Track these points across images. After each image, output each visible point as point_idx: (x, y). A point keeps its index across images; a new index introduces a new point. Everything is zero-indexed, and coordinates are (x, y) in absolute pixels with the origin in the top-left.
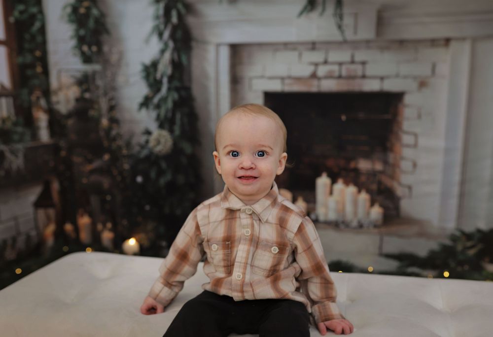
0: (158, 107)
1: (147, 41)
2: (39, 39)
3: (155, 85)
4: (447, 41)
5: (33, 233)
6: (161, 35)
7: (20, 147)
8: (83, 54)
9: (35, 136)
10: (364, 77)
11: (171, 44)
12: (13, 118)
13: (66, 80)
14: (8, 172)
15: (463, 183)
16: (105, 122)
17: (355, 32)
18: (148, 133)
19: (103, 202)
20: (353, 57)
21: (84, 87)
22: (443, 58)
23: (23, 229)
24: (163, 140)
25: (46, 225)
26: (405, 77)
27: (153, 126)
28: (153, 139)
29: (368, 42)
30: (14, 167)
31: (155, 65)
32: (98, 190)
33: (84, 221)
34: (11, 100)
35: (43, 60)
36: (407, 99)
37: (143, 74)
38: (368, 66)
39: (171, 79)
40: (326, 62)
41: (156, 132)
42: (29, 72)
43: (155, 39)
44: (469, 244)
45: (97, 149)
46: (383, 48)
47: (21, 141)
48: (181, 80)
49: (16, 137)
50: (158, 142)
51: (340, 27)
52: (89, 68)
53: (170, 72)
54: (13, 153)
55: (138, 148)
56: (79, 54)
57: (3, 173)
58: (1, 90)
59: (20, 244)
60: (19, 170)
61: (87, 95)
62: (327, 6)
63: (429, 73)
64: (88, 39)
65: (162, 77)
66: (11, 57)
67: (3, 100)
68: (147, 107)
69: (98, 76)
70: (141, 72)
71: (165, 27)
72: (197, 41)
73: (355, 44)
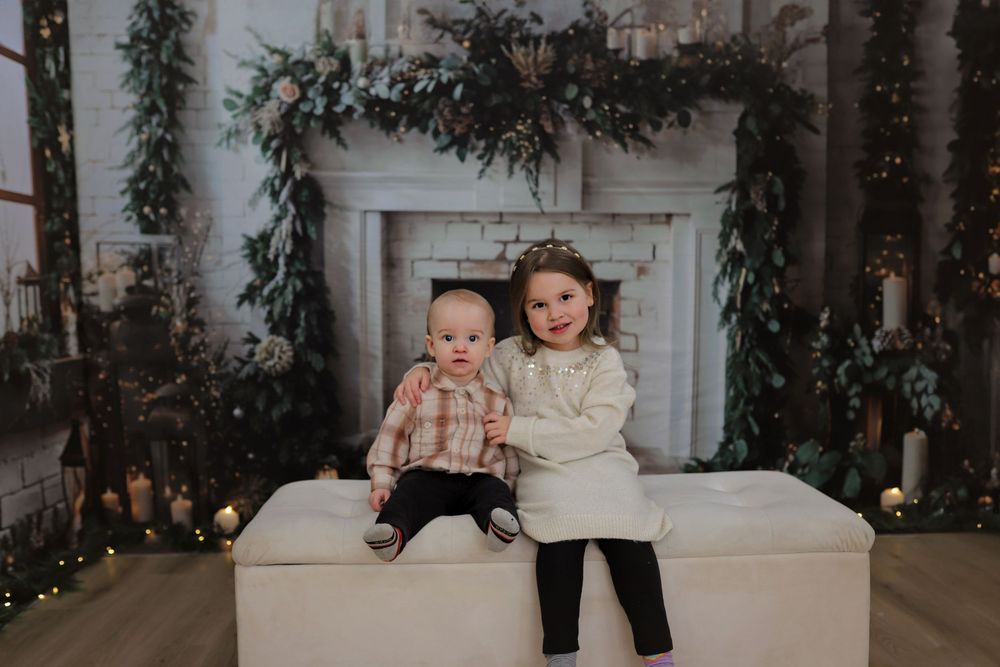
0: (270, 300)
1: (253, 202)
2: (68, 194)
3: (265, 268)
4: (669, 216)
5: (61, 506)
6: (275, 195)
7: (46, 364)
8: (142, 217)
9: (63, 348)
11: (292, 209)
12: (40, 317)
13: (110, 257)
14: (33, 404)
15: (696, 396)
16: (179, 324)
17: (555, 204)
18: (254, 340)
19: (175, 451)
20: (553, 233)
21: (145, 268)
22: (665, 237)
23: (50, 499)
24: (277, 351)
25: (76, 496)
26: (621, 261)
27: (262, 331)
28: (260, 350)
29: (572, 214)
30: (40, 396)
31: (265, 238)
32: (168, 433)
33: (139, 484)
34: (38, 288)
35: (73, 226)
36: (624, 290)
37: (246, 252)
39: (291, 259)
40: (517, 240)
41: (266, 339)
42: (57, 245)
43: (266, 199)
45: (165, 368)
46: (591, 225)
47: (46, 356)
48: (307, 260)
49: (43, 349)
50: (271, 355)
51: (535, 194)
52: (153, 240)
53: (288, 250)
54: (39, 374)
55: (236, 364)
56: (135, 217)
57: (28, 406)
58: (28, 275)
59: (47, 524)
60: (45, 401)
61: (149, 283)
62: (517, 167)
63: (650, 258)
64: (152, 196)
65: (277, 257)
66: (39, 222)
67: (31, 289)
68: (252, 302)
69: (168, 254)
70: (243, 248)
71: (283, 184)
72: (331, 205)
73: (556, 218)
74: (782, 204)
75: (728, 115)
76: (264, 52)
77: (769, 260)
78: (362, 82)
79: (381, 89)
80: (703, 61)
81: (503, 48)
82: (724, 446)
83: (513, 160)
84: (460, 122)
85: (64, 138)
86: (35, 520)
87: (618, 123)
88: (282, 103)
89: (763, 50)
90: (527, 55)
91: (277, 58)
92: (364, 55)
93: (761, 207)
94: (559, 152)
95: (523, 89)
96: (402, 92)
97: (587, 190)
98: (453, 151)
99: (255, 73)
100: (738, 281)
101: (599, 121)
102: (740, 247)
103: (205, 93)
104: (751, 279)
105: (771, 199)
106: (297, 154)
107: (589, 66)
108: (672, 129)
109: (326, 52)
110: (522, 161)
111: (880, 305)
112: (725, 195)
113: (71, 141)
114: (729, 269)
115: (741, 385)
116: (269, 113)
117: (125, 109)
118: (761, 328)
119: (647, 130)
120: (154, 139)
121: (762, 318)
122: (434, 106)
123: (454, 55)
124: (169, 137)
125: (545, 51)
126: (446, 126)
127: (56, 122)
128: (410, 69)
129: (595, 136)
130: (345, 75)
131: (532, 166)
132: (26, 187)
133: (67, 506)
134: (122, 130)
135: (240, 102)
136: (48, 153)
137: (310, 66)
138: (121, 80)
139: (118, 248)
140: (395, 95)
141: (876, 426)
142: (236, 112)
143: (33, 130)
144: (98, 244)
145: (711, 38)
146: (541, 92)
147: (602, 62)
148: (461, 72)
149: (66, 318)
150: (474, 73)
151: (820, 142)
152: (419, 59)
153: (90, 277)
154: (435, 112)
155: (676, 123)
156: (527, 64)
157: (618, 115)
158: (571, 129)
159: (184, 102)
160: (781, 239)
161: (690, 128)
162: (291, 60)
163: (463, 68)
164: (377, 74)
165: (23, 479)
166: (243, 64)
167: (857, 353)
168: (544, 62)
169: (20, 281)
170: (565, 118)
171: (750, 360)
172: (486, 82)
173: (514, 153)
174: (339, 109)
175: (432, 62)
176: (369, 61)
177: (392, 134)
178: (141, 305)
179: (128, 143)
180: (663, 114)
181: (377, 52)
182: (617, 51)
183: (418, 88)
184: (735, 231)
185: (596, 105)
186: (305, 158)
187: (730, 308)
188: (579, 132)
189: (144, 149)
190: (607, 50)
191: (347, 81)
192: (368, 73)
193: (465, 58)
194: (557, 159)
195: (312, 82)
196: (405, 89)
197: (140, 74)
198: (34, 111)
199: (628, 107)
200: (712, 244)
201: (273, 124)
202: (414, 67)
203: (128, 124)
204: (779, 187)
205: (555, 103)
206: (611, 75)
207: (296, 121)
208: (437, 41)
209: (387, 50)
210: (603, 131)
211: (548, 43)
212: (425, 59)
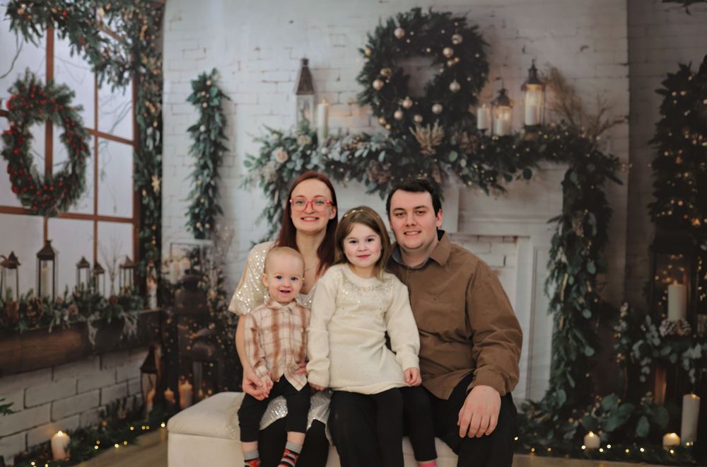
1: (258, 222)
2: (156, 215)
4: (515, 238)
5: (139, 396)
6: (270, 218)
7: (135, 313)
8: (196, 229)
9: (146, 304)
12: (133, 287)
13: (178, 252)
14: (125, 337)
16: (212, 293)
19: (206, 369)
21: (196, 259)
22: (512, 252)
23: (132, 392)
25: (149, 391)
30: (130, 332)
32: (201, 357)
33: (185, 387)
34: (132, 271)
35: (158, 234)
42: (147, 245)
43: (265, 221)
44: (537, 413)
45: (203, 320)
47: (136, 309)
49: (133, 305)
52: (201, 243)
54: (130, 319)
56: (192, 229)
57: (121, 337)
58: (126, 263)
59: (129, 405)
60: (133, 335)
61: (197, 268)
63: (502, 265)
64: (202, 217)
66: (135, 233)
67: (128, 271)
69: (208, 251)
71: (276, 211)
74: (595, 232)
75: (557, 172)
76: (268, 132)
77: (584, 269)
78: (324, 151)
79: (335, 155)
80: (541, 136)
81: (411, 129)
82: (549, 394)
84: (382, 175)
85: (156, 183)
86: (122, 402)
87: (483, 176)
88: (277, 163)
89: (583, 129)
90: (426, 133)
91: (275, 136)
92: (326, 135)
93: (580, 233)
95: (422, 155)
96: (347, 157)
97: (461, 220)
98: (377, 193)
99: (262, 145)
100: (562, 283)
101: (471, 175)
102: (564, 259)
103: (234, 157)
104: (572, 281)
105: (587, 228)
107: (465, 140)
108: (519, 181)
109: (304, 132)
111: (666, 304)
112: (555, 224)
113: (160, 185)
114: (556, 274)
115: (563, 352)
116: (270, 169)
117: (190, 166)
118: (578, 315)
119: (502, 181)
120: (204, 184)
121: (579, 308)
122: (366, 165)
123: (380, 134)
124: (213, 183)
125: (438, 131)
126: (373, 178)
127: (151, 174)
128: (353, 143)
129: (467, 185)
130: (314, 146)
132: (129, 213)
133: (143, 397)
134: (188, 178)
135: (254, 162)
136: (144, 193)
137: (294, 141)
138: (189, 149)
139: (182, 247)
140: (343, 159)
141: (662, 388)
142: (251, 168)
143: (135, 181)
144: (171, 244)
145: (547, 122)
146: (434, 157)
147: (474, 137)
148: (384, 145)
149: (150, 288)
150: (392, 145)
151: (622, 190)
152: (359, 136)
153: (166, 263)
154: (367, 169)
155: (522, 176)
156: (425, 139)
157: (483, 172)
158: (452, 180)
159: (222, 162)
160: (594, 255)
161: (531, 180)
162: (284, 137)
163: (386, 142)
164: (333, 145)
165: (116, 379)
166: (256, 140)
167: (648, 336)
168: (436, 137)
169: (121, 267)
170: (449, 173)
171: (570, 336)
172: (399, 150)
175: (366, 138)
176: (329, 137)
177: (341, 182)
178: (192, 280)
179: (191, 186)
180: (513, 171)
181: (334, 132)
182: (483, 131)
183: (357, 154)
184: (561, 249)
185: (469, 164)
187: (556, 300)
188: (457, 182)
189: (199, 189)
190: (477, 130)
191: (315, 149)
192: (328, 145)
193: (386, 135)
195: (295, 151)
196: (349, 155)
197: (199, 146)
198: (137, 170)
199: (490, 166)
200: (545, 257)
201: (271, 175)
202: (355, 141)
203: (191, 175)
204: (593, 220)
205: (442, 164)
206: (480, 146)
207: (285, 174)
208: (370, 125)
209: (340, 130)
210: (473, 182)
211: (439, 125)
212: (362, 137)
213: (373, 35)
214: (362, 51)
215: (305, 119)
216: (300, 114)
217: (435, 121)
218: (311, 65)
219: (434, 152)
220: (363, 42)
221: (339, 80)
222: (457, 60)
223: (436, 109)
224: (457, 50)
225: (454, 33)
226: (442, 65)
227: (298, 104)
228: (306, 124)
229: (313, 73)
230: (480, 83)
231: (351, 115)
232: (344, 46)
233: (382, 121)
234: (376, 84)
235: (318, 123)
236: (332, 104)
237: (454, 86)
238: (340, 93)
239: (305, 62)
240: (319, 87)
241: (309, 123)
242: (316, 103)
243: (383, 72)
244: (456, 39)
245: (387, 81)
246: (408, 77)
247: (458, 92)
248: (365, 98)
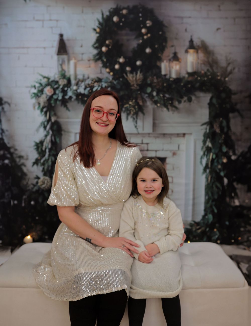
0: (43, 164)
1: (37, 130)
3: (42, 153)
4: (184, 134)
6: (45, 127)
10: (148, 150)
11: (51, 132)
15: (194, 199)
17: (143, 130)
18: (38, 178)
20: (142, 141)
22: (182, 142)
24: (46, 182)
26: (167, 151)
27: (41, 175)
28: (40, 181)
29: (149, 134)
31: (42, 143)
36: (168, 161)
37: (35, 147)
38: (149, 145)
39: (50, 150)
41: (42, 178)
43: (42, 129)
44: (198, 227)
46: (156, 137)
48: (56, 150)
50: (44, 183)
51: (136, 127)
53: (50, 146)
55: (32, 186)
62: (129, 117)
63: (177, 149)
65: (46, 149)
68: (37, 165)
70: (34, 146)
71: (48, 123)
72: (65, 131)
73: (143, 135)
74: (226, 130)
75: (206, 98)
76: (41, 78)
77: (221, 150)
78: (75, 88)
79: (81, 90)
80: (197, 78)
81: (125, 75)
82: (204, 217)
83: (128, 115)
87: (166, 101)
88: (47, 95)
89: (219, 74)
90: (133, 77)
91: (46, 80)
92: (76, 78)
93: (218, 131)
94: (145, 111)
95: (131, 90)
96: (89, 91)
97: (154, 125)
100: (209, 157)
101: (159, 100)
102: (210, 145)
104: (214, 157)
105: (222, 128)
106: (52, 113)
107: (155, 81)
108: (185, 103)
109: (62, 77)
110: (131, 115)
112: (205, 126)
114: (206, 153)
115: (210, 195)
116: (43, 99)
118: (218, 175)
119: (176, 103)
121: (218, 171)
123: (107, 78)
125: (140, 76)
128: (91, 83)
129: (157, 106)
130: (69, 86)
131: (135, 116)
137: (57, 82)
140: (86, 92)
145: (200, 70)
146: (138, 90)
147: (160, 79)
148: (109, 84)
150: (114, 84)
152: (95, 79)
155: (187, 101)
156: (133, 80)
157: (165, 98)
158: (149, 103)
161: (192, 103)
162: (51, 80)
163: (111, 82)
164: (80, 84)
168: (139, 79)
170: (147, 99)
171: (214, 186)
172: (118, 87)
173: (128, 112)
174: (67, 97)
175: (99, 80)
176: (77, 80)
180: (182, 97)
181: (80, 77)
182: (165, 75)
183: (94, 89)
184: (208, 140)
185: (158, 94)
186: (55, 114)
187: (206, 167)
188: (152, 104)
190: (162, 75)
191: (70, 87)
192: (77, 84)
193: (111, 78)
194: (144, 114)
195: (58, 88)
196: (90, 90)
199: (169, 95)
200: (200, 144)
201: (44, 103)
202: (93, 82)
204: (225, 124)
205: (143, 94)
206: (163, 83)
207: (52, 102)
208: (101, 73)
209: (84, 76)
210: (161, 104)
211: (141, 72)
212: (97, 79)
213: (101, 20)
214: (95, 30)
215: (63, 70)
216: (60, 67)
217: (138, 70)
218: (65, 38)
219: (138, 88)
220: (95, 25)
221: (82, 46)
222: (149, 35)
223: (138, 63)
224: (149, 30)
225: (147, 20)
226: (141, 38)
227: (58, 61)
228: (63, 72)
229: (67, 42)
230: (163, 49)
231: (90, 67)
232: (84, 27)
233: (108, 70)
234: (104, 49)
235: (71, 72)
236: (79, 61)
237: (148, 50)
238: (83, 54)
239: (61, 36)
240: (70, 50)
241: (65, 72)
242: (69, 60)
243: (107, 42)
244: (148, 23)
245: (110, 47)
246: (122, 45)
247: (150, 54)
248: (97, 57)
